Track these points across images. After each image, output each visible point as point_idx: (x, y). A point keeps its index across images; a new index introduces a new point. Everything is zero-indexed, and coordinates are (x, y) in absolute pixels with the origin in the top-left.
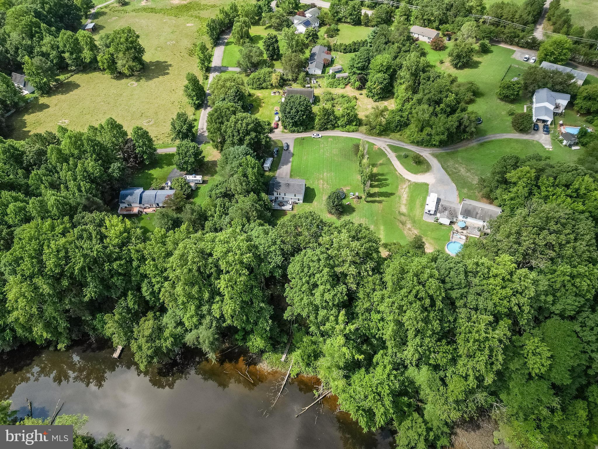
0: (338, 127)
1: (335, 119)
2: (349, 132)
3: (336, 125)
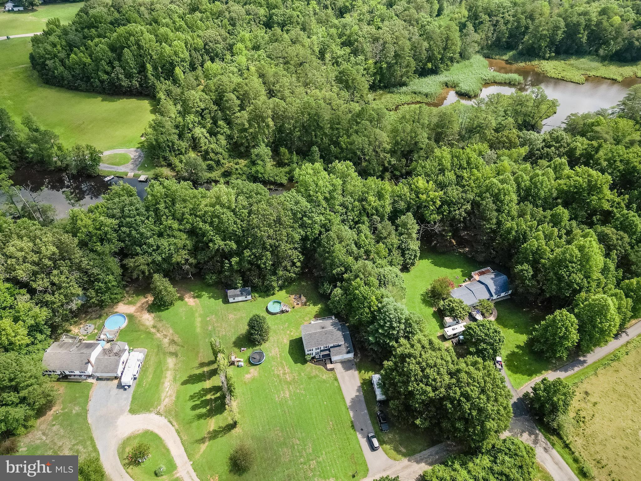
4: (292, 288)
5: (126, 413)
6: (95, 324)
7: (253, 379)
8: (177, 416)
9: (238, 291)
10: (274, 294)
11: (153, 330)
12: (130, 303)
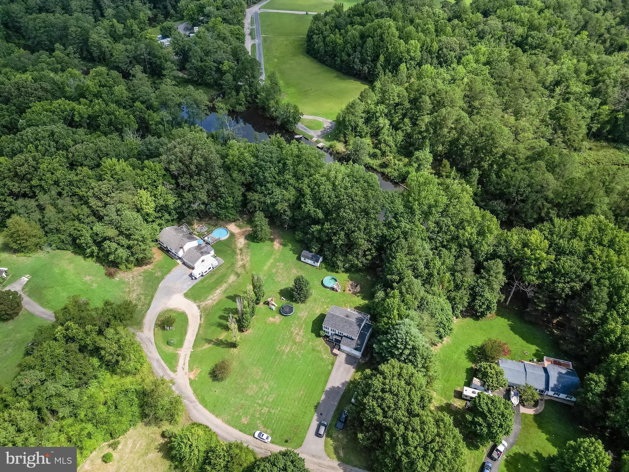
4: (356, 276)
5: (182, 294)
6: (209, 228)
7: (273, 324)
8: (207, 315)
9: (310, 255)
10: (337, 272)
11: (238, 252)
12: (239, 226)
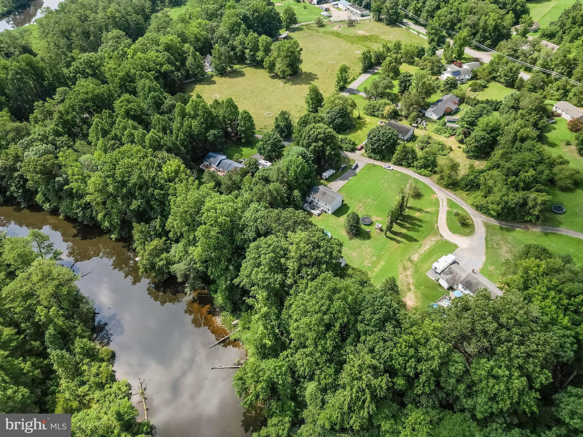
0: (413, 167)
1: (413, 159)
2: (420, 174)
3: (412, 165)
5: (460, 248)
11: (412, 287)
